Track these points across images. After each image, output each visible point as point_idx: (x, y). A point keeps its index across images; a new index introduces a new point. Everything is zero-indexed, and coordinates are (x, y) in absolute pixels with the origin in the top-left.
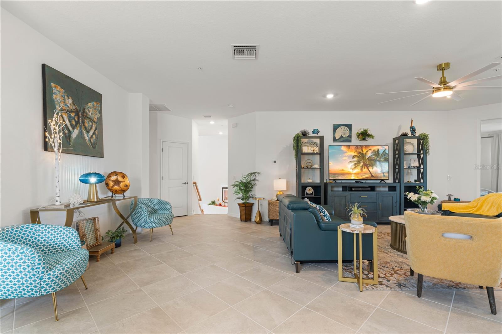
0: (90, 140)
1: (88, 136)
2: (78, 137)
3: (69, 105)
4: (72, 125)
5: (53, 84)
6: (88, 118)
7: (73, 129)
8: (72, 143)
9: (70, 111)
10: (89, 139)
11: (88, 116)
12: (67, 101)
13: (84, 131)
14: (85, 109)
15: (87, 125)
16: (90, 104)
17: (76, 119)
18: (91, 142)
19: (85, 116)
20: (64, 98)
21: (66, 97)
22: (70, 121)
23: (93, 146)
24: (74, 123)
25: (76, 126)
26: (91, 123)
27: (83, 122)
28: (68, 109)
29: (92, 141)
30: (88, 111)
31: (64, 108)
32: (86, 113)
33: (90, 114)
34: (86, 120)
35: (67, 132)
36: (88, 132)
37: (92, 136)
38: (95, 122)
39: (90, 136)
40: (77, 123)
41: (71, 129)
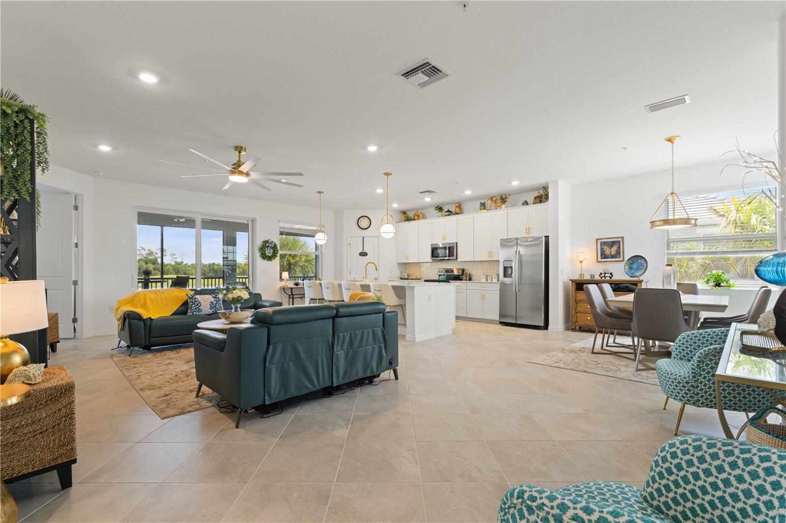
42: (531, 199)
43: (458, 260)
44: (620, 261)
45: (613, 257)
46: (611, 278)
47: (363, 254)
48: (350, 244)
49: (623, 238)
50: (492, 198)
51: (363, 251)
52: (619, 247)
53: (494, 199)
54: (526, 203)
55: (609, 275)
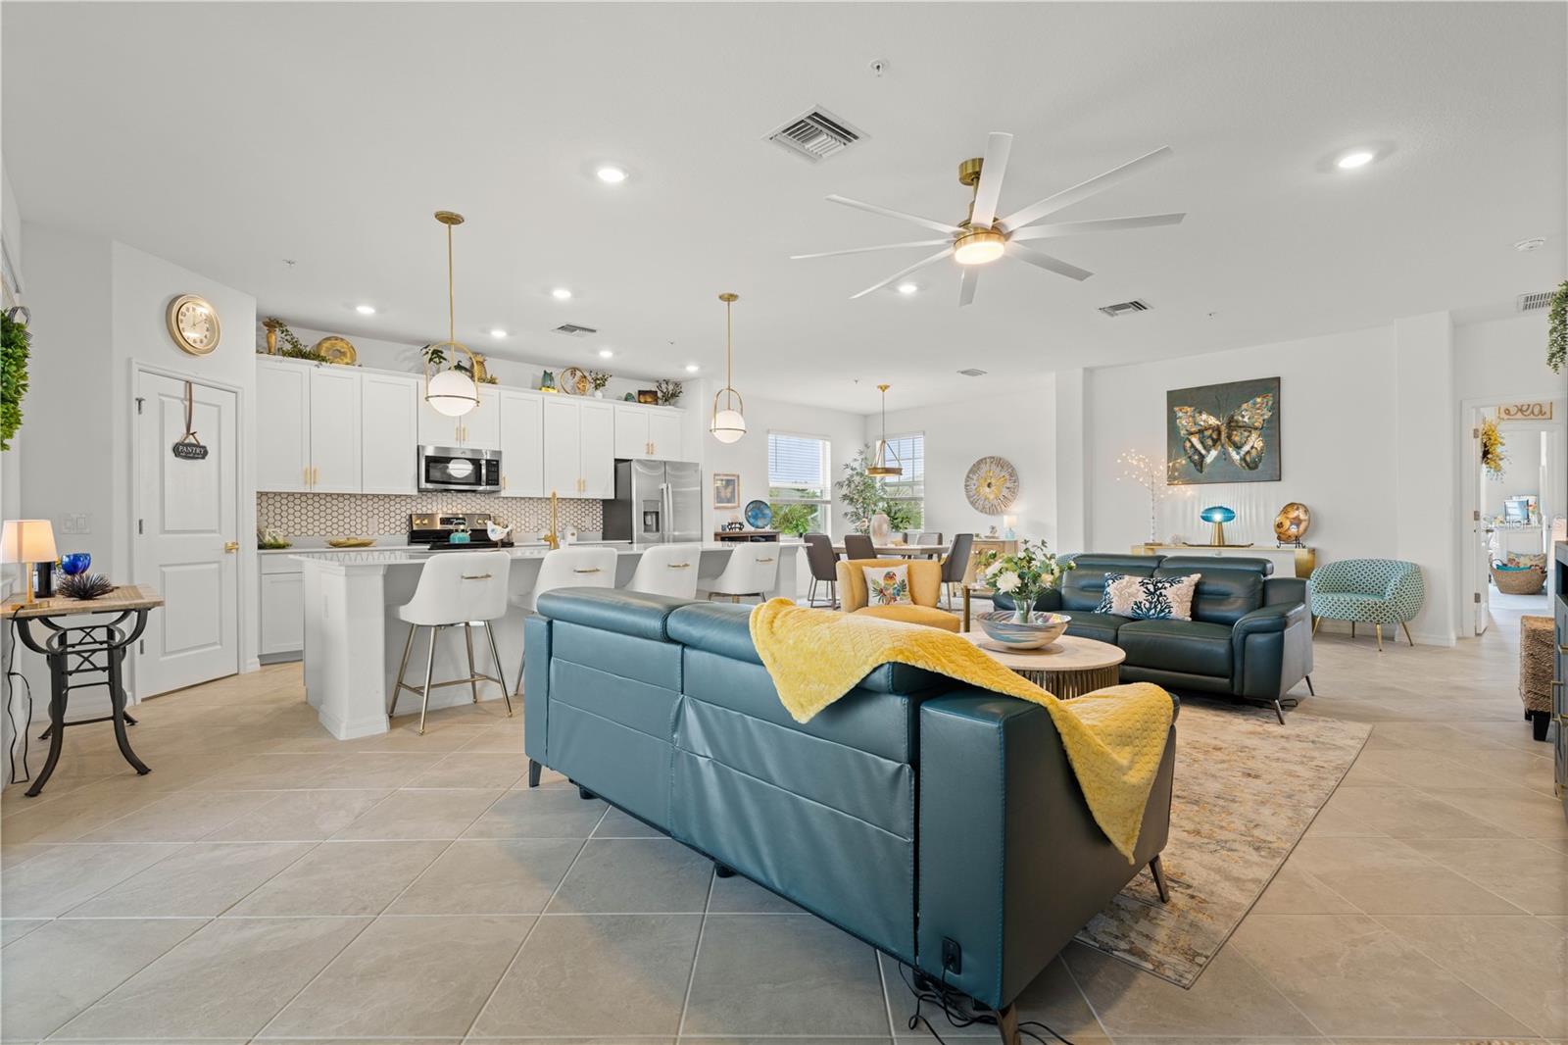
0: (1244, 459)
1: (1238, 453)
2: (1217, 459)
3: (1202, 423)
4: (1205, 448)
5: (1176, 409)
6: (1240, 427)
7: (1208, 451)
8: (1205, 470)
9: (1201, 432)
10: (1241, 459)
11: (1241, 424)
12: (1198, 419)
13: (1230, 449)
14: (1232, 417)
15: (1236, 439)
16: (1244, 406)
17: (1215, 437)
18: (1245, 461)
19: (1233, 426)
20: (1194, 417)
21: (1197, 415)
22: (1202, 443)
23: (1251, 465)
24: (1210, 442)
25: (1214, 445)
26: (1246, 434)
27: (1229, 437)
28: (1200, 428)
29: (1248, 459)
30: (1240, 418)
31: (1193, 430)
32: (1237, 422)
33: (1246, 419)
34: (1235, 433)
35: (1196, 457)
36: (1238, 447)
37: (1248, 452)
38: (1256, 429)
39: (1242, 453)
40: (1215, 442)
41: (1203, 452)
42: (634, 393)
43: (503, 494)
44: (734, 508)
45: (729, 501)
46: (740, 529)
47: (190, 451)
48: (140, 401)
49: (738, 477)
50: (574, 370)
51: (191, 439)
52: (734, 489)
53: (578, 374)
54: (628, 398)
55: (738, 525)
